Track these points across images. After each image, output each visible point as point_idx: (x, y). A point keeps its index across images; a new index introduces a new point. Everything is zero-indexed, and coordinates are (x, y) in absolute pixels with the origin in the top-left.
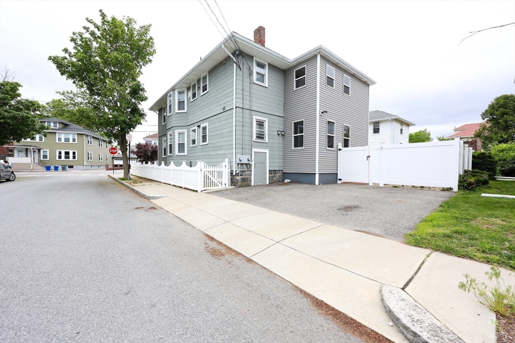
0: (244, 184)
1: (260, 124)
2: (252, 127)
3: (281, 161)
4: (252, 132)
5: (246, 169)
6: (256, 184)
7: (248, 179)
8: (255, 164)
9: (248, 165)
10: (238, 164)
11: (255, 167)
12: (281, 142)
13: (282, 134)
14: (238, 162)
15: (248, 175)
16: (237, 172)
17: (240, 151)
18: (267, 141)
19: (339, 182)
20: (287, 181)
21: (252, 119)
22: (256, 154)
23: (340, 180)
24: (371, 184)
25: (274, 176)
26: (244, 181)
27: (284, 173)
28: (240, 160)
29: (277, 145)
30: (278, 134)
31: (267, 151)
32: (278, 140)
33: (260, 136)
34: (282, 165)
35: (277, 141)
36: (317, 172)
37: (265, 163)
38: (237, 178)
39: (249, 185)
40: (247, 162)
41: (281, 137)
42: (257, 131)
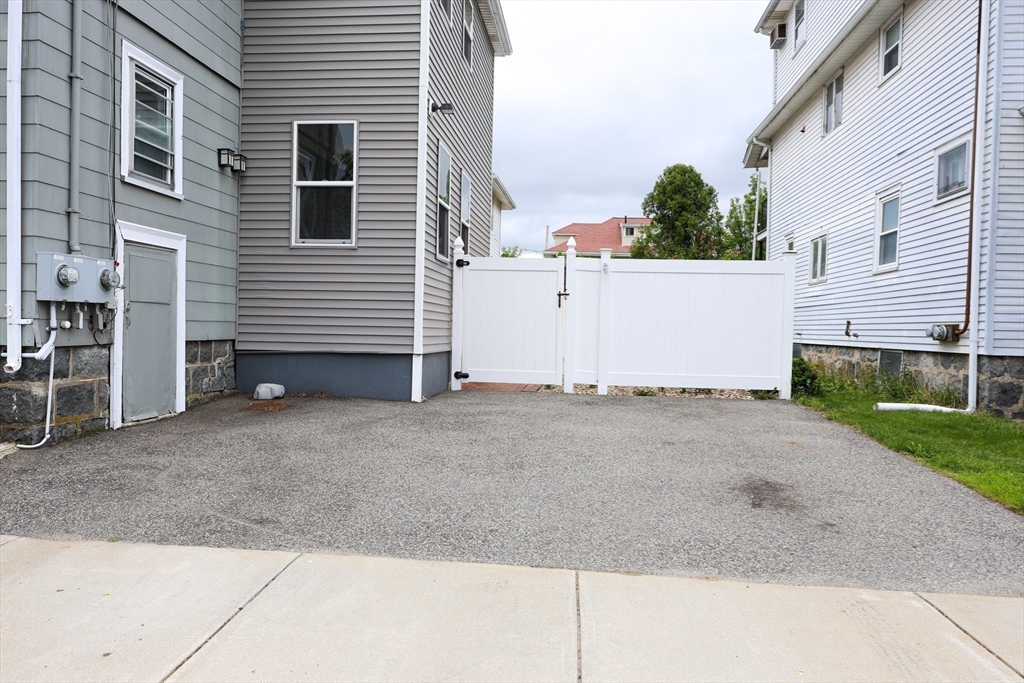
0: (76, 421)
1: (151, 96)
2: (115, 104)
3: (230, 296)
4: (114, 129)
5: (84, 338)
6: (131, 419)
7: (91, 392)
8: (127, 311)
9: (97, 314)
10: (45, 305)
11: (127, 322)
12: (230, 205)
13: (237, 170)
14: (50, 292)
15: (92, 372)
16: (40, 355)
17: (56, 226)
18: (178, 192)
19: (456, 385)
20: (265, 390)
21: (115, 56)
22: (134, 252)
23: (459, 375)
24: (569, 389)
25: (204, 370)
26: (71, 409)
27: (238, 355)
28: (64, 284)
29: (215, 219)
30: (222, 166)
31: (179, 243)
32: (219, 195)
33: (152, 160)
34: (230, 314)
35: (214, 200)
36: (419, 348)
37: (168, 304)
38: (36, 389)
39: (96, 430)
40: (94, 296)
41: (230, 185)
42: (139, 130)
